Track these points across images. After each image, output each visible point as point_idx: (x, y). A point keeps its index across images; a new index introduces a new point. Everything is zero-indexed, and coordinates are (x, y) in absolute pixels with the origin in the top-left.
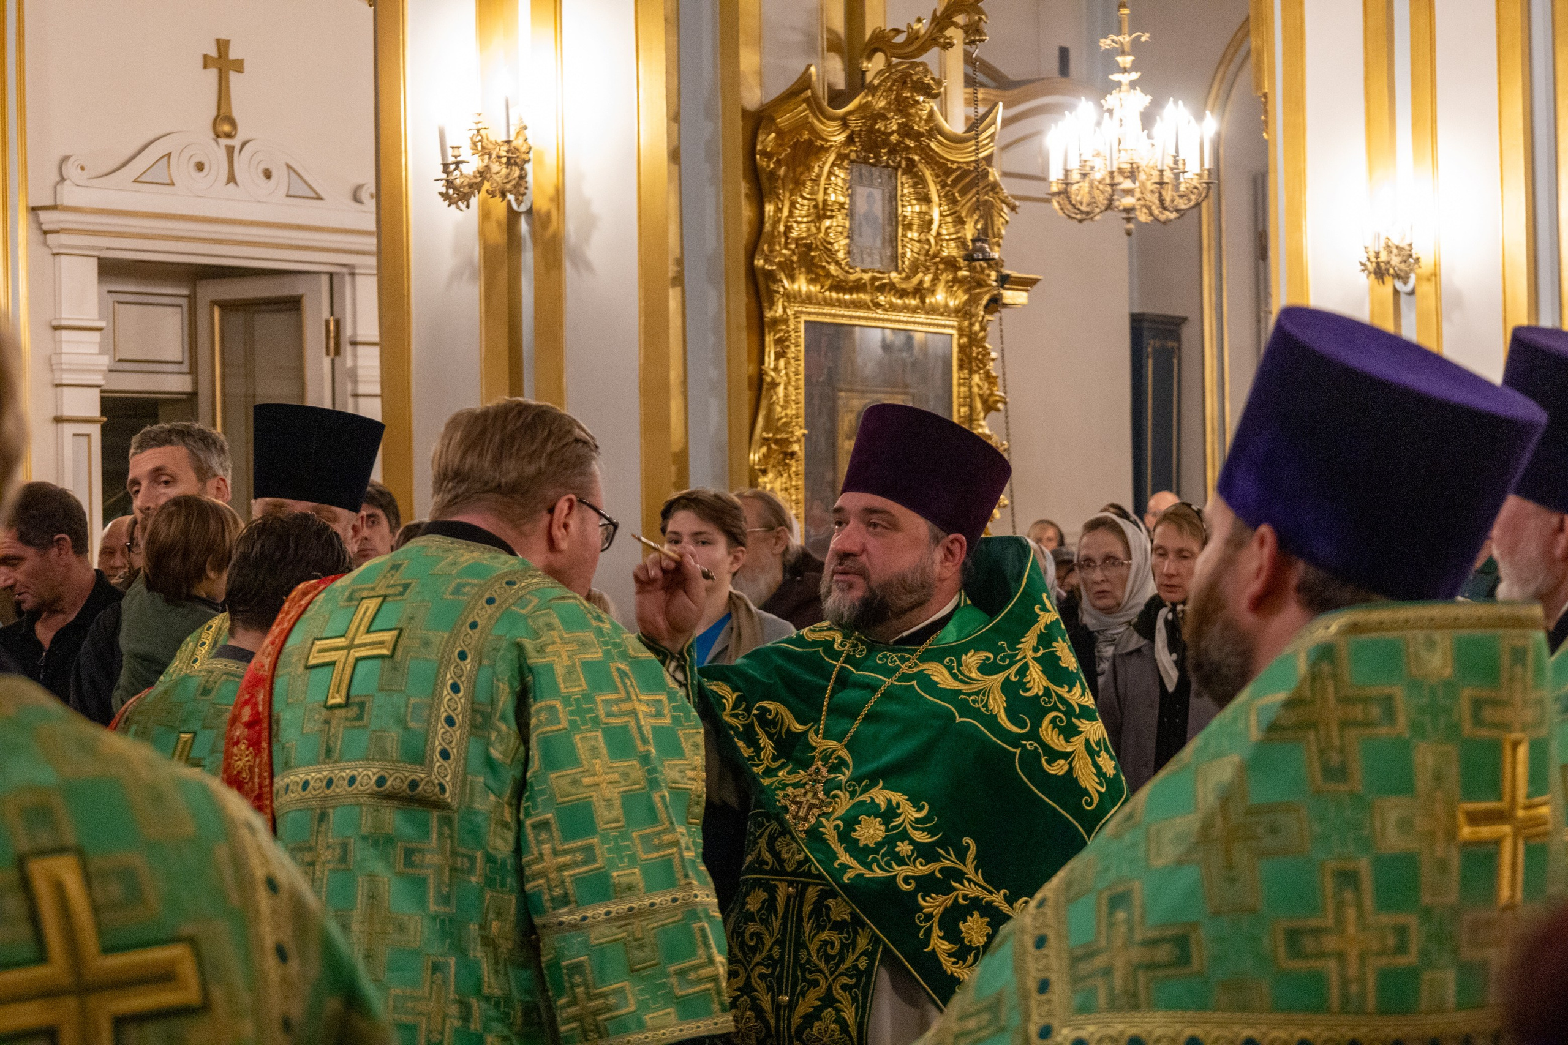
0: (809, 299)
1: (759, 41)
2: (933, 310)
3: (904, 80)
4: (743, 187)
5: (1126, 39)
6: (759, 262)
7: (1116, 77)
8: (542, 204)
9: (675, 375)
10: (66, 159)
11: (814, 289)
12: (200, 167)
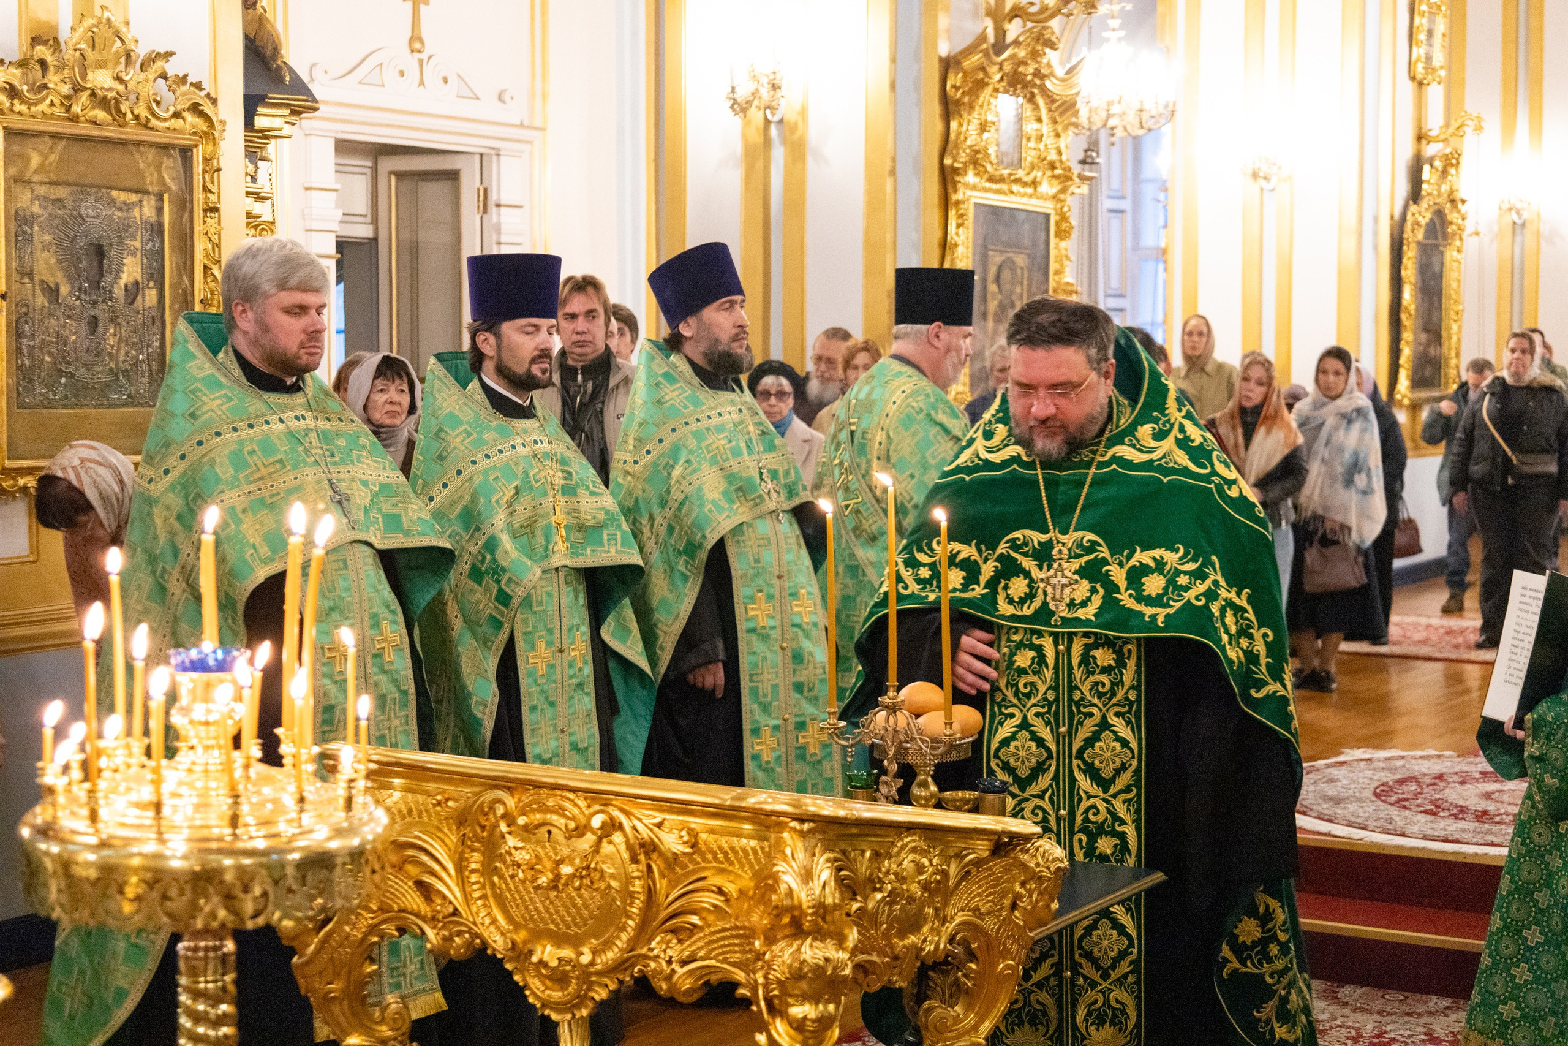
1: (948, 8)
3: (1036, 38)
4: (936, 109)
6: (948, 161)
7: (1105, 34)
8: (791, 117)
10: (313, 65)
12: (402, 73)
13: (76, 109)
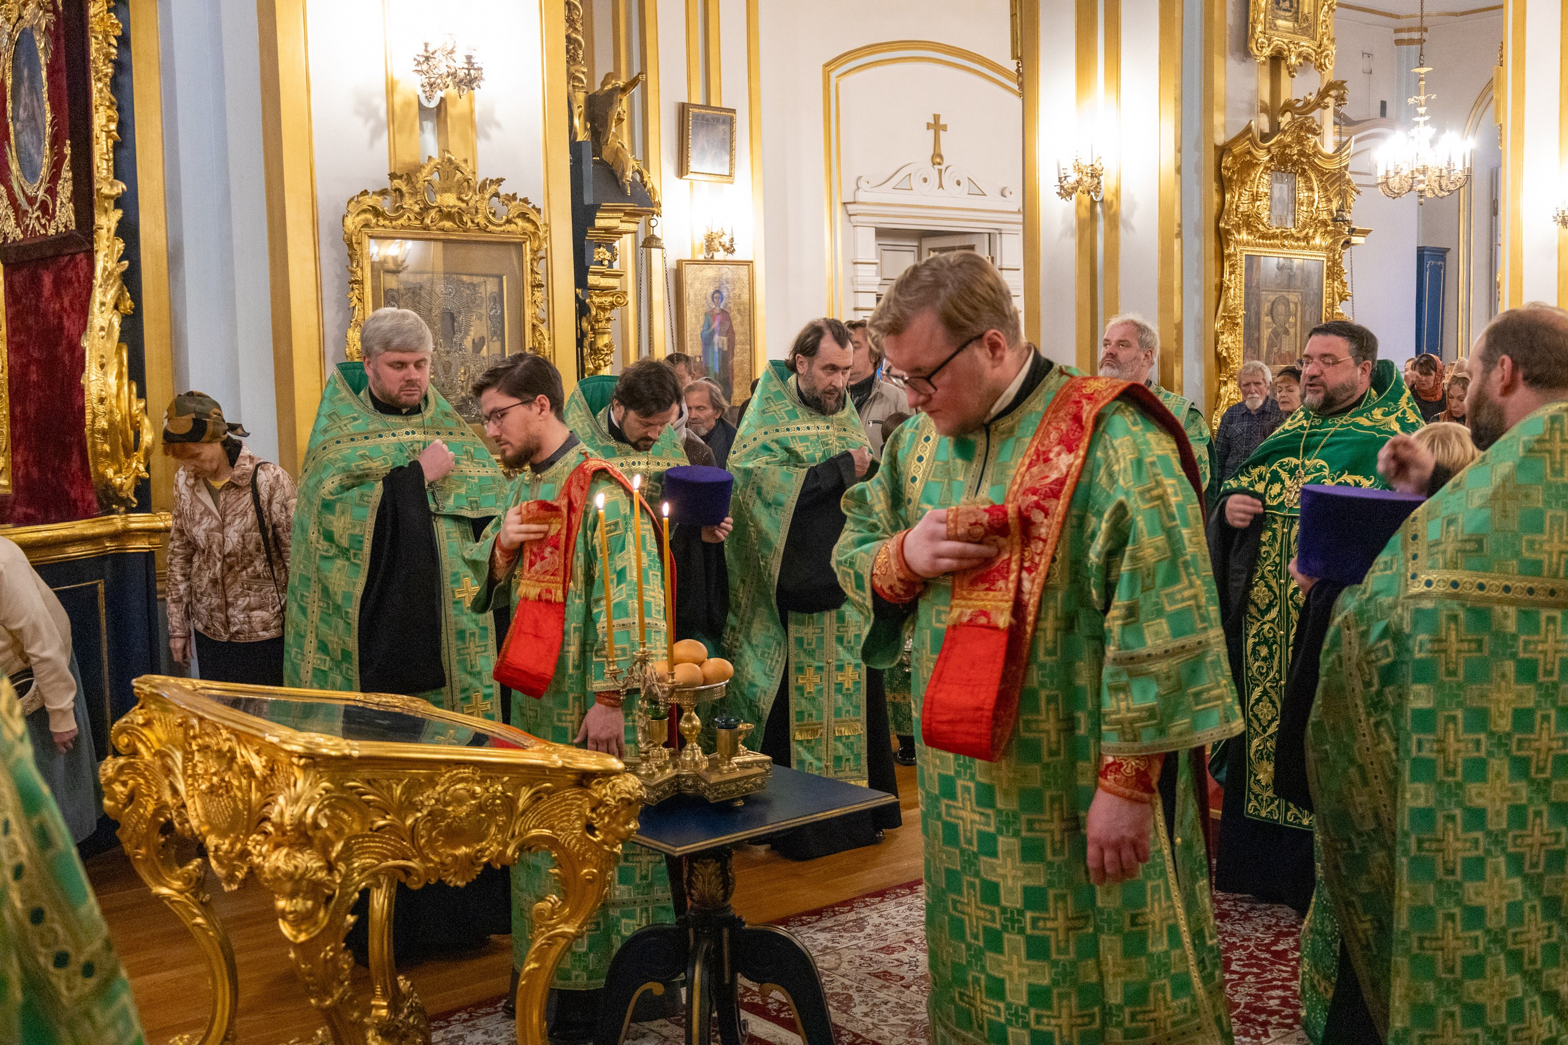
0: (1248, 243)
1: (1224, 108)
2: (1314, 248)
3: (1301, 126)
4: (1214, 186)
5: (1422, 98)
6: (1222, 225)
7: (1416, 119)
8: (1109, 197)
9: (1176, 284)
10: (860, 178)
11: (1251, 238)
12: (925, 180)
13: (428, 221)
